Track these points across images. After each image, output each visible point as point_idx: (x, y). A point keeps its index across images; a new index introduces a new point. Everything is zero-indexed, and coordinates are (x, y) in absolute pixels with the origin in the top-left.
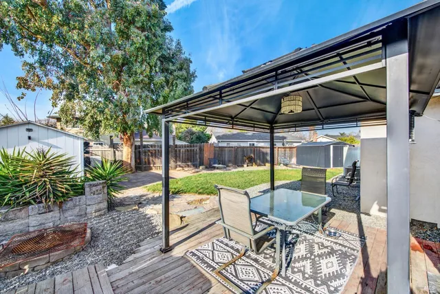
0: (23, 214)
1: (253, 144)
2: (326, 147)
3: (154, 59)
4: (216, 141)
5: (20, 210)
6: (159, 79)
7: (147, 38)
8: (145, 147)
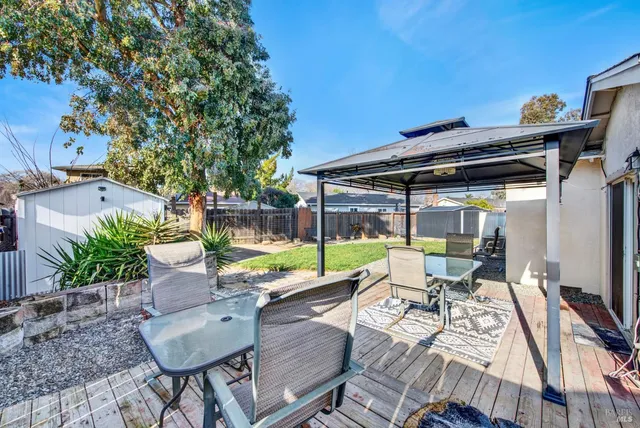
0: (136, 288)
1: (356, 210)
2: (455, 213)
3: (245, 97)
4: (305, 205)
5: (134, 284)
6: (250, 123)
7: (239, 69)
8: (219, 212)
